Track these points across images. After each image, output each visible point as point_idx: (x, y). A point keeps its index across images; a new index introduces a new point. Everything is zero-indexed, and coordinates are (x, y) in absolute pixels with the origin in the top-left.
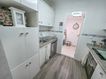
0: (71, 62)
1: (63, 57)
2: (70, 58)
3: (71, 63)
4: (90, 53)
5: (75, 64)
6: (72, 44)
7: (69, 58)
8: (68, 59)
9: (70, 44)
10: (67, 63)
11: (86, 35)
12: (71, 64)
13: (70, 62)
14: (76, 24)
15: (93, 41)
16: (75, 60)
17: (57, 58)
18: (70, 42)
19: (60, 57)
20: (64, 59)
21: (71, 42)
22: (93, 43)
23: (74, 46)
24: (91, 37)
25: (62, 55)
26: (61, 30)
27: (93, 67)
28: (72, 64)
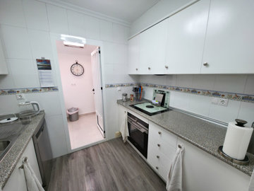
0: (104, 150)
1: (80, 154)
2: (98, 145)
3: (107, 153)
4: (129, 114)
5: (112, 149)
6: (82, 112)
7: (96, 146)
8: (95, 151)
9: (77, 113)
10: (101, 159)
11: (111, 86)
12: (108, 155)
13: (103, 153)
14: (77, 63)
15: (123, 95)
16: (107, 141)
17: (68, 171)
18: (74, 108)
19: (73, 161)
20: (88, 156)
21: (78, 109)
22: (124, 97)
23: (87, 115)
24: (119, 88)
25: (76, 151)
26: (51, 82)
27: (144, 133)
28: (110, 154)
